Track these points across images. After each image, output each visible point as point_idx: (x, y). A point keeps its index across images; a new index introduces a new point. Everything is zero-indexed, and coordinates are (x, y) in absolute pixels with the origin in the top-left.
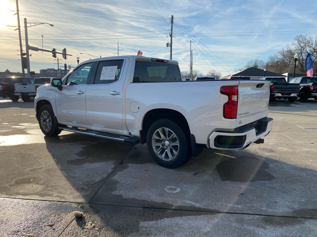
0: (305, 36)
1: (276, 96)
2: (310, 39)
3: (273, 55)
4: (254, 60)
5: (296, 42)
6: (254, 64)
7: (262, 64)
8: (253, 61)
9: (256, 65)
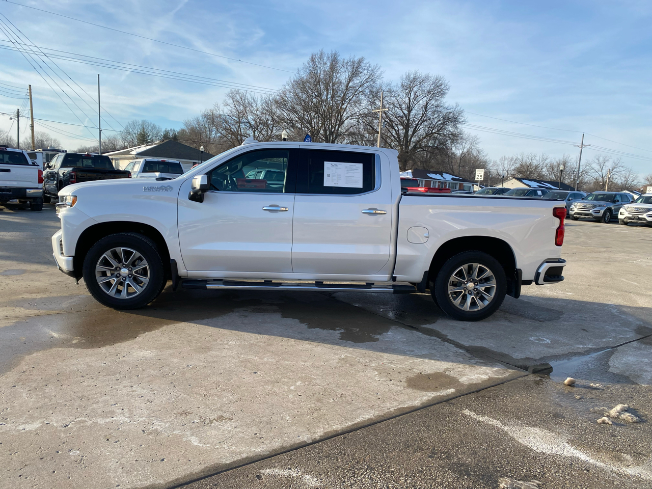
0: (245, 94)
2: (252, 100)
3: (192, 120)
4: (140, 123)
5: (230, 101)
6: (139, 131)
7: (155, 132)
8: (137, 124)
9: (144, 132)
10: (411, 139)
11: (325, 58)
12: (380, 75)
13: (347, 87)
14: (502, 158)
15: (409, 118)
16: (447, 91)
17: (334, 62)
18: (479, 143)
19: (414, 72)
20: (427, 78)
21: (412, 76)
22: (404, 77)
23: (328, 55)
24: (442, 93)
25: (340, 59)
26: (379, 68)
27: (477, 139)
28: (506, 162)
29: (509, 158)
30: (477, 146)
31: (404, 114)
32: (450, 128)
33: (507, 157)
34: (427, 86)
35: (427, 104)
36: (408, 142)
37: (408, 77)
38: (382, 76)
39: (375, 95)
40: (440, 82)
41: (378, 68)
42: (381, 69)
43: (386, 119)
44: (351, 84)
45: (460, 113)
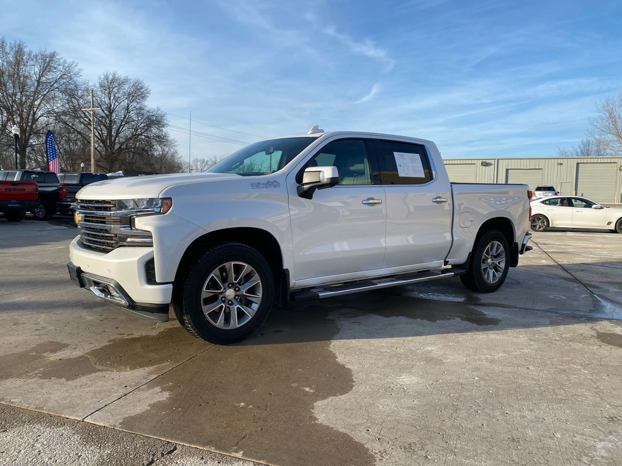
1: (71, 207)
10: (115, 140)
11: (8, 47)
12: (78, 73)
13: (38, 82)
14: (195, 160)
15: (111, 119)
16: (148, 95)
17: (19, 52)
18: (177, 145)
19: (112, 73)
20: (126, 81)
21: (111, 77)
22: (102, 77)
23: (11, 44)
24: (143, 96)
25: (26, 50)
26: (76, 66)
27: (175, 142)
28: (199, 164)
29: (201, 160)
30: (176, 148)
31: (106, 114)
32: (154, 130)
33: (199, 159)
34: (126, 88)
35: (128, 106)
36: (112, 143)
37: (107, 78)
38: (80, 74)
39: (71, 93)
40: (140, 85)
41: (75, 64)
42: (79, 67)
43: (85, 119)
44: (43, 79)
45: (162, 116)
